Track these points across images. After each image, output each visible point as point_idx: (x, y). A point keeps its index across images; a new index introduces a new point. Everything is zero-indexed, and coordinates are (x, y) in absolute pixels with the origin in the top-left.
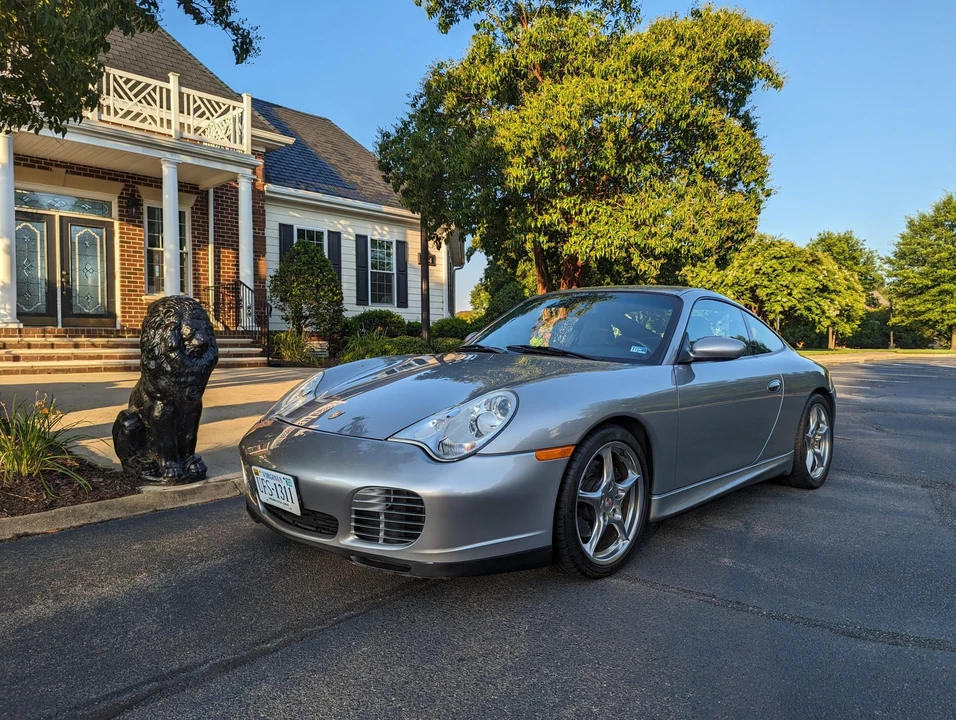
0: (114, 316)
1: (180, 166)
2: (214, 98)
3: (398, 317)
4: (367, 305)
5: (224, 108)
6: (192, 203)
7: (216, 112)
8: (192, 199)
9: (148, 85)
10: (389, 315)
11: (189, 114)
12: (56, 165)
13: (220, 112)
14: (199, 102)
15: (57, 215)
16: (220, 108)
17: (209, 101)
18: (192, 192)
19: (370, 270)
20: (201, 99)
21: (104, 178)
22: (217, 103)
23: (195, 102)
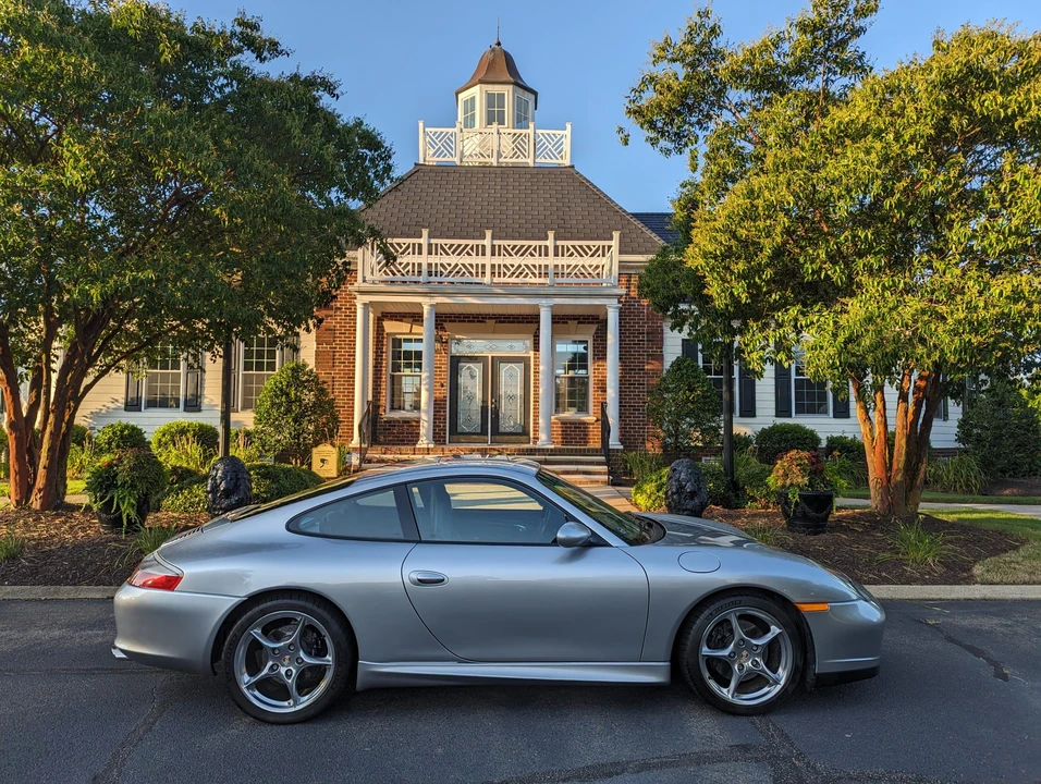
0: (529, 434)
1: (552, 307)
2: (584, 243)
3: (812, 432)
4: (791, 416)
5: (594, 249)
6: (593, 332)
7: (587, 254)
8: (594, 327)
9: (530, 247)
10: (798, 429)
11: (563, 255)
12: (490, 318)
13: (590, 253)
14: (572, 250)
15: (490, 356)
16: (591, 250)
17: (581, 247)
18: (592, 323)
19: (793, 376)
20: (574, 247)
21: (523, 322)
22: (588, 247)
23: (568, 250)
